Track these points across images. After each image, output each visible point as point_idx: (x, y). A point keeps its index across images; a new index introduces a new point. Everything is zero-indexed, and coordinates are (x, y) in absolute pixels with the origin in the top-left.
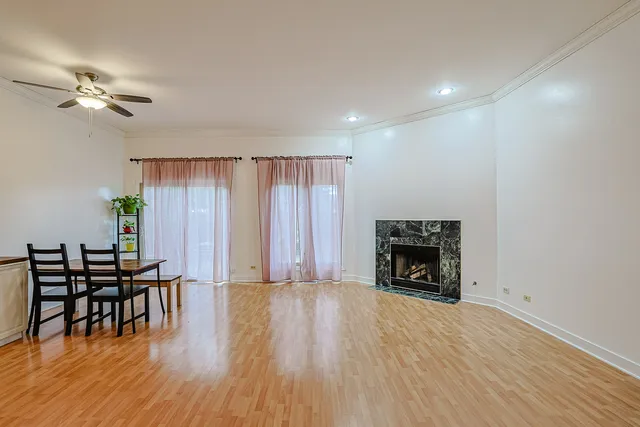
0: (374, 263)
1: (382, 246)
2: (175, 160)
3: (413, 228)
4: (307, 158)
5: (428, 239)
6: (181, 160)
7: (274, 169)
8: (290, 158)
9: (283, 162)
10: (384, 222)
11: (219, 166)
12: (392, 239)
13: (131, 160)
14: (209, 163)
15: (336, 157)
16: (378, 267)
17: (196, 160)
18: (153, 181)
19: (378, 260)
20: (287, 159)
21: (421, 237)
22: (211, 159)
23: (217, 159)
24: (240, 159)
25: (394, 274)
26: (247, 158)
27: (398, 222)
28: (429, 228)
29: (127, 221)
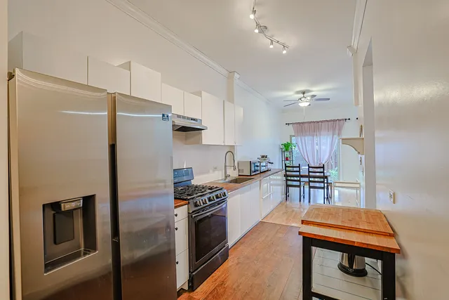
13: (286, 124)
14: (330, 123)
23: (334, 120)
24: (349, 119)
29: (287, 154)
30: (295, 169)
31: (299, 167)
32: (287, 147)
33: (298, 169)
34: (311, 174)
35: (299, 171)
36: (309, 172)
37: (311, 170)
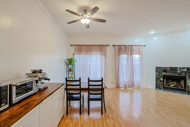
0: (155, 81)
1: (159, 75)
2: (86, 45)
3: (173, 70)
4: (131, 46)
5: (181, 73)
6: (89, 45)
7: (121, 49)
8: (126, 46)
9: (123, 47)
10: (159, 67)
11: (101, 48)
12: (163, 73)
13: (71, 45)
14: (98, 47)
15: (140, 46)
16: (156, 82)
17: (94, 45)
18: (78, 53)
19: (156, 80)
20: (125, 46)
21: (177, 73)
22: (99, 45)
23: (101, 45)
24: (109, 45)
25: (163, 85)
26: (111, 45)
27: (166, 67)
28: (181, 70)
29: (70, 67)
30: (75, 83)
31: (80, 81)
32: (70, 62)
33: (78, 83)
34: (90, 87)
35: (80, 85)
36: (89, 85)
37: (91, 83)
